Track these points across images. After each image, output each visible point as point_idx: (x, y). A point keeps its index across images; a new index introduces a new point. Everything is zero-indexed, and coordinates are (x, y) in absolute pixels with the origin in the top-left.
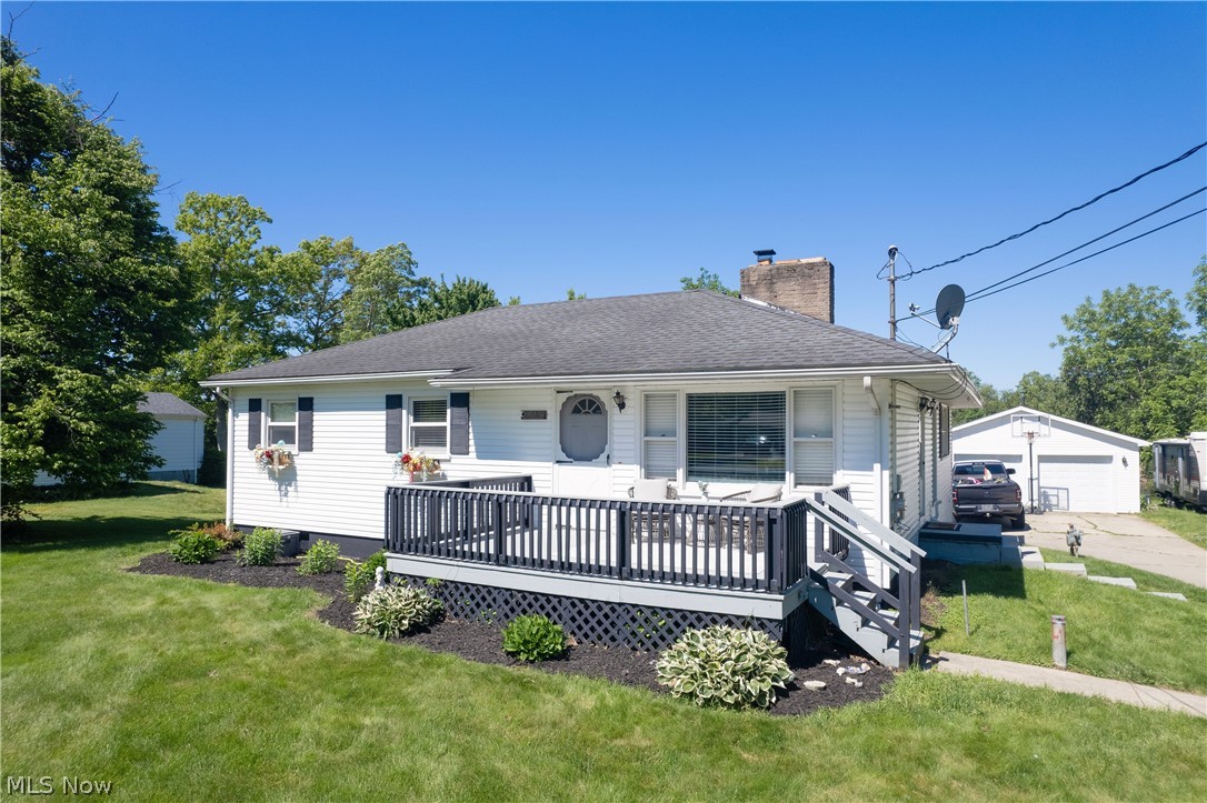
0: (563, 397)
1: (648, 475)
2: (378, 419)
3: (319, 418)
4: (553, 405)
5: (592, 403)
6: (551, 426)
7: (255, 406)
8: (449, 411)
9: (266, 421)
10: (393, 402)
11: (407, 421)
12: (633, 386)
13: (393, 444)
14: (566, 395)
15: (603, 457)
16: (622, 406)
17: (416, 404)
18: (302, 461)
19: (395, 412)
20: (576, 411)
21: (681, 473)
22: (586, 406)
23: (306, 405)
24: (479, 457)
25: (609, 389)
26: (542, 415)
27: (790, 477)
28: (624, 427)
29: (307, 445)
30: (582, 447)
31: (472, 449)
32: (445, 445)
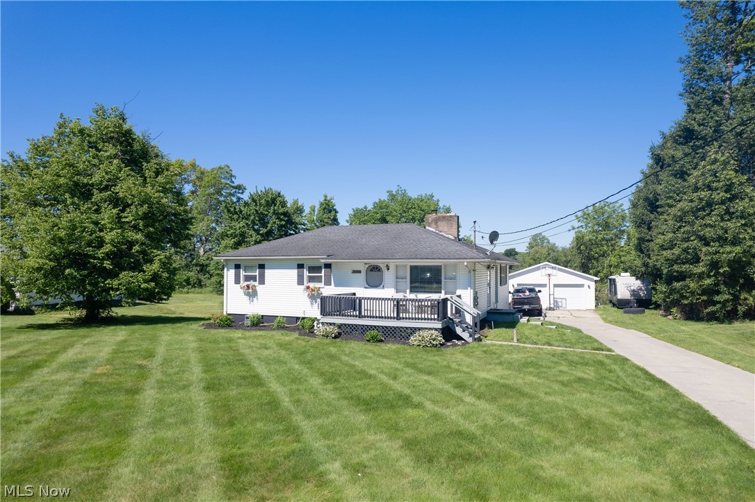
0: (367, 266)
1: (397, 292)
2: (294, 273)
3: (268, 272)
4: (363, 268)
5: (377, 268)
6: (362, 276)
7: (237, 267)
8: (323, 270)
9: (242, 273)
10: (300, 266)
11: (306, 273)
12: (392, 263)
13: (300, 282)
14: (368, 265)
15: (381, 286)
16: (388, 269)
17: (309, 267)
18: (260, 288)
19: (301, 270)
20: (371, 270)
21: (408, 291)
22: (375, 269)
23: (262, 267)
24: (335, 286)
25: (383, 263)
26: (360, 272)
27: (443, 292)
28: (389, 276)
29: (262, 282)
30: (374, 283)
31: (333, 283)
32: (321, 282)
